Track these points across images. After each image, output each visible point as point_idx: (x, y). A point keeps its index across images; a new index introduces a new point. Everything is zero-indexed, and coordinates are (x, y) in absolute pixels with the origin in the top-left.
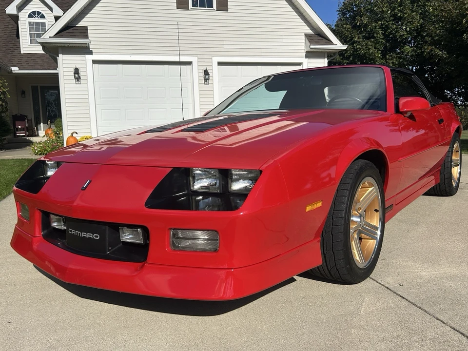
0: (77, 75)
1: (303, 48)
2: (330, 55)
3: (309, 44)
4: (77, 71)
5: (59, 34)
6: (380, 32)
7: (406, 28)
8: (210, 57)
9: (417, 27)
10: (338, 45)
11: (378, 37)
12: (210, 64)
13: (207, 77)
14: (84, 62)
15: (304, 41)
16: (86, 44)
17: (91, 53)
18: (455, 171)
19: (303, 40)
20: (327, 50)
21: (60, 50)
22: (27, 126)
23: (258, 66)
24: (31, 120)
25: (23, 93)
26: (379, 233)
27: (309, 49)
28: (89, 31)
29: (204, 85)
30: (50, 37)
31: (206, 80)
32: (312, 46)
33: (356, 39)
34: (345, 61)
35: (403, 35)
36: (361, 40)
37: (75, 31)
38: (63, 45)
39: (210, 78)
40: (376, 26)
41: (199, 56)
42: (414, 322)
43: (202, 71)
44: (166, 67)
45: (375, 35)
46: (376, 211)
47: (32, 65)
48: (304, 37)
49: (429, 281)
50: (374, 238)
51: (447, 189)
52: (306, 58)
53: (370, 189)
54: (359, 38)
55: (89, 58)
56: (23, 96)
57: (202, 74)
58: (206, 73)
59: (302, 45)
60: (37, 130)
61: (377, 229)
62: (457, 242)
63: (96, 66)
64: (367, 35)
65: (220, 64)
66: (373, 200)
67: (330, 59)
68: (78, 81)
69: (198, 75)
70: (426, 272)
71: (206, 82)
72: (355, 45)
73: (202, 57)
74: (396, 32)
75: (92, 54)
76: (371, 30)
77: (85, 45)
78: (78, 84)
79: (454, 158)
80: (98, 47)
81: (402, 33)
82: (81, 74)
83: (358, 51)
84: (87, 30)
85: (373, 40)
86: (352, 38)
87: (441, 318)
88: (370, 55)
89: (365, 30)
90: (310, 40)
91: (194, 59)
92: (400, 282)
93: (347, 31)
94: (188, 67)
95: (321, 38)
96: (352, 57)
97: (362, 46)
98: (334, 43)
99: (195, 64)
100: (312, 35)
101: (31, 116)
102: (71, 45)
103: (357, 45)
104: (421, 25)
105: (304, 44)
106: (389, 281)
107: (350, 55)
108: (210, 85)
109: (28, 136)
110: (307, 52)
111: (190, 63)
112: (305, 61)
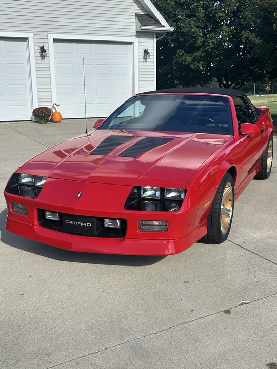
1: (134, 28)
2: (158, 34)
3: (140, 25)
6: (202, 11)
7: (225, 10)
8: (46, 34)
9: (234, 10)
10: (166, 27)
11: (199, 16)
12: (46, 41)
15: (134, 21)
18: (269, 160)
19: (133, 19)
20: (156, 31)
23: (92, 44)
26: (231, 213)
27: (139, 30)
29: (40, 62)
32: (143, 27)
33: (180, 17)
35: (222, 16)
36: (184, 18)
39: (47, 55)
40: (197, 5)
41: (35, 33)
42: (255, 262)
43: (38, 48)
45: (197, 14)
46: (230, 200)
48: (134, 17)
49: (259, 240)
50: (229, 217)
51: (264, 175)
53: (228, 189)
54: (182, 16)
57: (38, 51)
58: (42, 50)
59: (133, 25)
61: (230, 211)
62: (272, 215)
64: (190, 13)
65: (55, 40)
66: (229, 195)
67: (158, 39)
69: (34, 51)
70: (257, 235)
71: (43, 58)
72: (179, 22)
73: (37, 33)
74: (216, 13)
76: (194, 9)
79: (269, 151)
81: (221, 15)
83: (182, 29)
85: (195, 19)
86: (175, 15)
87: (267, 258)
88: (193, 33)
89: (188, 8)
90: (141, 21)
91: (30, 36)
92: (244, 241)
93: (171, 8)
94: (24, 43)
95: (151, 19)
96: (175, 34)
97: (185, 24)
98: (163, 25)
99: (31, 41)
100: (142, 16)
103: (181, 22)
104: (238, 8)
105: (134, 24)
106: (238, 241)
108: (46, 62)
110: (137, 32)
111: (26, 39)
112: (136, 40)
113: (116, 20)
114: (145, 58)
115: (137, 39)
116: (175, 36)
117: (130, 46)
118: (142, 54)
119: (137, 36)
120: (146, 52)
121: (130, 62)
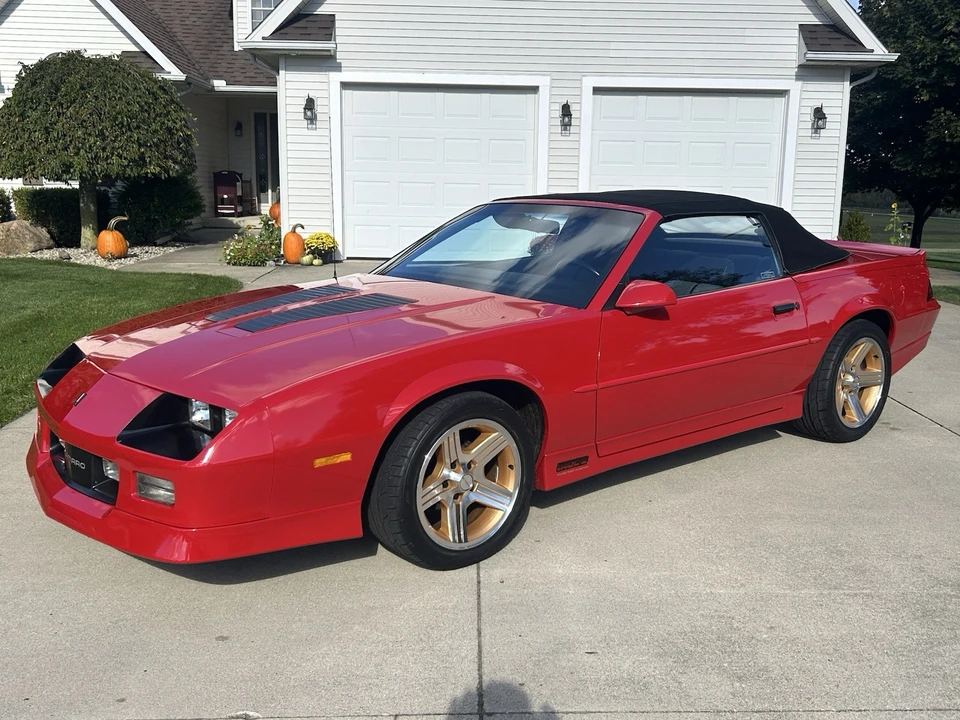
0: (309, 113)
1: (794, 56)
2: (856, 72)
3: (805, 49)
4: (310, 104)
5: (281, 32)
8: (578, 76)
10: (877, 51)
12: (576, 92)
13: (566, 119)
14: (325, 86)
15: (795, 41)
16: (329, 51)
17: (338, 68)
19: (794, 38)
20: (849, 64)
21: (282, 64)
22: (239, 193)
24: (250, 182)
25: (239, 127)
27: (803, 62)
28: (337, 24)
29: (559, 137)
30: (263, 38)
31: (566, 126)
32: (811, 55)
34: (917, 79)
37: (308, 25)
38: (287, 52)
39: (573, 122)
41: (555, 75)
43: (559, 108)
44: (485, 96)
47: (252, 74)
48: (796, 33)
52: (797, 79)
55: (336, 78)
56: (239, 133)
57: (558, 113)
58: (566, 111)
59: (791, 49)
60: (259, 202)
63: (348, 93)
65: (597, 91)
67: (855, 84)
68: (312, 123)
69: (549, 114)
72: (945, 41)
73: (559, 75)
75: (340, 71)
77: (328, 53)
78: (312, 129)
80: (353, 55)
82: (319, 109)
84: (333, 21)
90: (809, 41)
91: (542, 82)
94: (530, 97)
95: (838, 36)
96: (935, 70)
98: (869, 47)
99: (544, 92)
100: (817, 29)
101: (250, 174)
102: (300, 53)
105: (795, 49)
107: (933, 66)
108: (572, 137)
109: (241, 215)
110: (801, 67)
111: (534, 89)
112: (795, 87)
113: (748, 40)
114: (817, 129)
115: (800, 83)
116: (934, 74)
117: (779, 101)
118: (809, 117)
119: (799, 77)
120: (819, 114)
121: (778, 137)
